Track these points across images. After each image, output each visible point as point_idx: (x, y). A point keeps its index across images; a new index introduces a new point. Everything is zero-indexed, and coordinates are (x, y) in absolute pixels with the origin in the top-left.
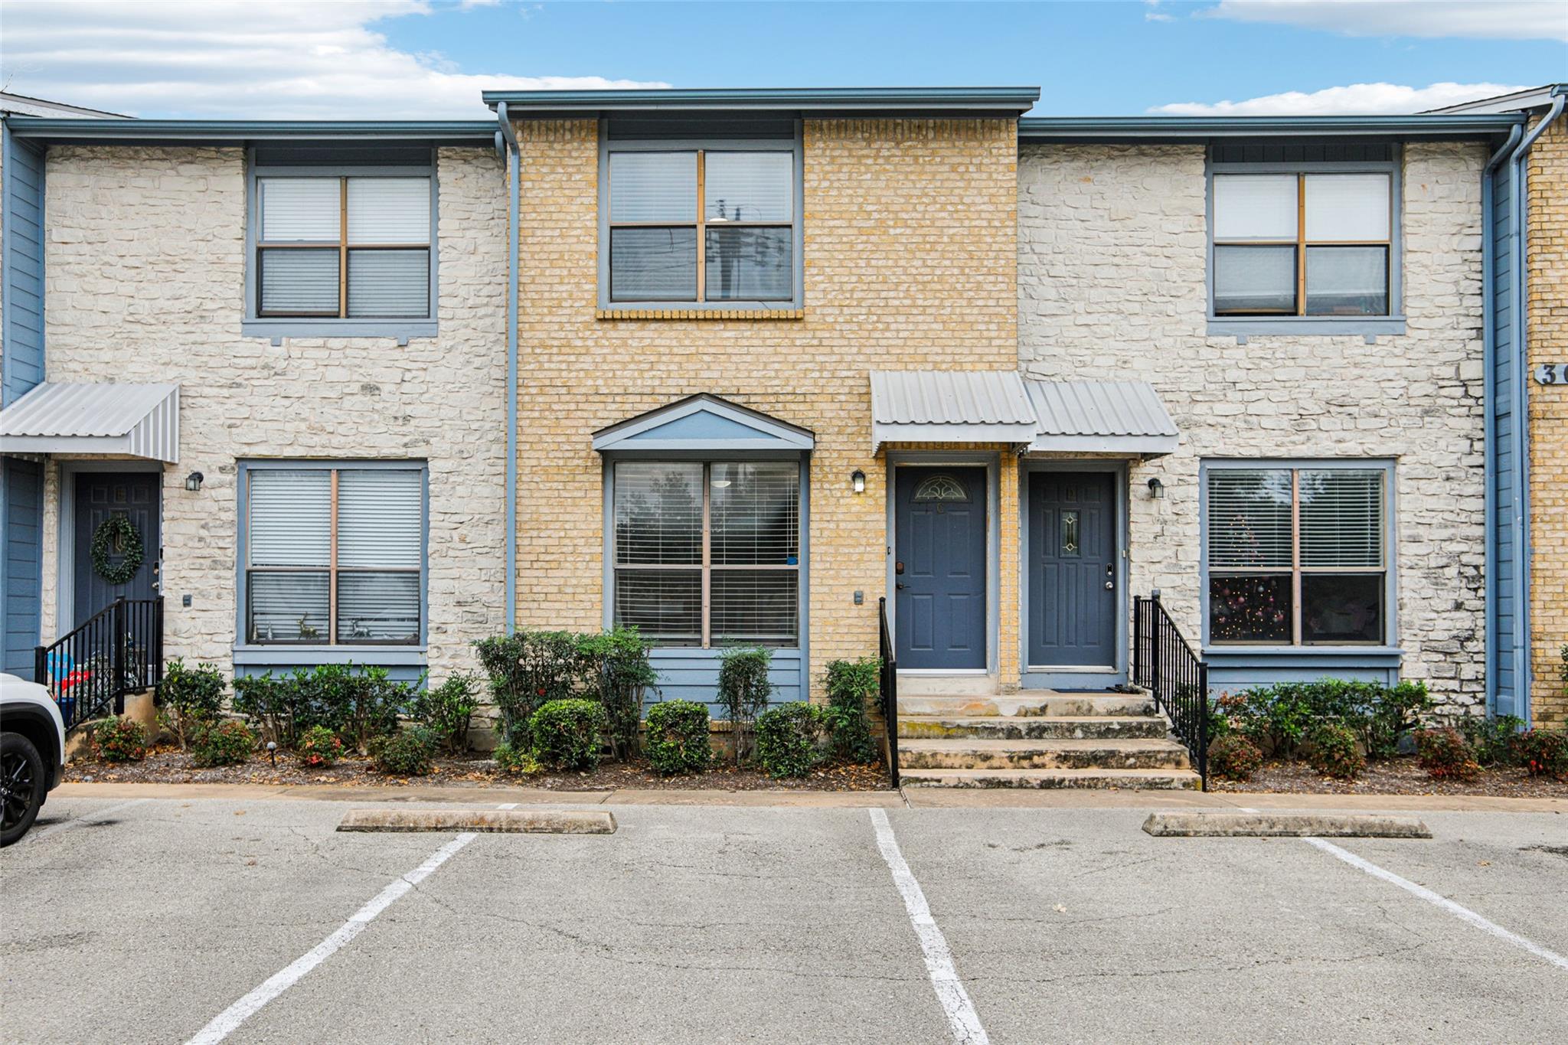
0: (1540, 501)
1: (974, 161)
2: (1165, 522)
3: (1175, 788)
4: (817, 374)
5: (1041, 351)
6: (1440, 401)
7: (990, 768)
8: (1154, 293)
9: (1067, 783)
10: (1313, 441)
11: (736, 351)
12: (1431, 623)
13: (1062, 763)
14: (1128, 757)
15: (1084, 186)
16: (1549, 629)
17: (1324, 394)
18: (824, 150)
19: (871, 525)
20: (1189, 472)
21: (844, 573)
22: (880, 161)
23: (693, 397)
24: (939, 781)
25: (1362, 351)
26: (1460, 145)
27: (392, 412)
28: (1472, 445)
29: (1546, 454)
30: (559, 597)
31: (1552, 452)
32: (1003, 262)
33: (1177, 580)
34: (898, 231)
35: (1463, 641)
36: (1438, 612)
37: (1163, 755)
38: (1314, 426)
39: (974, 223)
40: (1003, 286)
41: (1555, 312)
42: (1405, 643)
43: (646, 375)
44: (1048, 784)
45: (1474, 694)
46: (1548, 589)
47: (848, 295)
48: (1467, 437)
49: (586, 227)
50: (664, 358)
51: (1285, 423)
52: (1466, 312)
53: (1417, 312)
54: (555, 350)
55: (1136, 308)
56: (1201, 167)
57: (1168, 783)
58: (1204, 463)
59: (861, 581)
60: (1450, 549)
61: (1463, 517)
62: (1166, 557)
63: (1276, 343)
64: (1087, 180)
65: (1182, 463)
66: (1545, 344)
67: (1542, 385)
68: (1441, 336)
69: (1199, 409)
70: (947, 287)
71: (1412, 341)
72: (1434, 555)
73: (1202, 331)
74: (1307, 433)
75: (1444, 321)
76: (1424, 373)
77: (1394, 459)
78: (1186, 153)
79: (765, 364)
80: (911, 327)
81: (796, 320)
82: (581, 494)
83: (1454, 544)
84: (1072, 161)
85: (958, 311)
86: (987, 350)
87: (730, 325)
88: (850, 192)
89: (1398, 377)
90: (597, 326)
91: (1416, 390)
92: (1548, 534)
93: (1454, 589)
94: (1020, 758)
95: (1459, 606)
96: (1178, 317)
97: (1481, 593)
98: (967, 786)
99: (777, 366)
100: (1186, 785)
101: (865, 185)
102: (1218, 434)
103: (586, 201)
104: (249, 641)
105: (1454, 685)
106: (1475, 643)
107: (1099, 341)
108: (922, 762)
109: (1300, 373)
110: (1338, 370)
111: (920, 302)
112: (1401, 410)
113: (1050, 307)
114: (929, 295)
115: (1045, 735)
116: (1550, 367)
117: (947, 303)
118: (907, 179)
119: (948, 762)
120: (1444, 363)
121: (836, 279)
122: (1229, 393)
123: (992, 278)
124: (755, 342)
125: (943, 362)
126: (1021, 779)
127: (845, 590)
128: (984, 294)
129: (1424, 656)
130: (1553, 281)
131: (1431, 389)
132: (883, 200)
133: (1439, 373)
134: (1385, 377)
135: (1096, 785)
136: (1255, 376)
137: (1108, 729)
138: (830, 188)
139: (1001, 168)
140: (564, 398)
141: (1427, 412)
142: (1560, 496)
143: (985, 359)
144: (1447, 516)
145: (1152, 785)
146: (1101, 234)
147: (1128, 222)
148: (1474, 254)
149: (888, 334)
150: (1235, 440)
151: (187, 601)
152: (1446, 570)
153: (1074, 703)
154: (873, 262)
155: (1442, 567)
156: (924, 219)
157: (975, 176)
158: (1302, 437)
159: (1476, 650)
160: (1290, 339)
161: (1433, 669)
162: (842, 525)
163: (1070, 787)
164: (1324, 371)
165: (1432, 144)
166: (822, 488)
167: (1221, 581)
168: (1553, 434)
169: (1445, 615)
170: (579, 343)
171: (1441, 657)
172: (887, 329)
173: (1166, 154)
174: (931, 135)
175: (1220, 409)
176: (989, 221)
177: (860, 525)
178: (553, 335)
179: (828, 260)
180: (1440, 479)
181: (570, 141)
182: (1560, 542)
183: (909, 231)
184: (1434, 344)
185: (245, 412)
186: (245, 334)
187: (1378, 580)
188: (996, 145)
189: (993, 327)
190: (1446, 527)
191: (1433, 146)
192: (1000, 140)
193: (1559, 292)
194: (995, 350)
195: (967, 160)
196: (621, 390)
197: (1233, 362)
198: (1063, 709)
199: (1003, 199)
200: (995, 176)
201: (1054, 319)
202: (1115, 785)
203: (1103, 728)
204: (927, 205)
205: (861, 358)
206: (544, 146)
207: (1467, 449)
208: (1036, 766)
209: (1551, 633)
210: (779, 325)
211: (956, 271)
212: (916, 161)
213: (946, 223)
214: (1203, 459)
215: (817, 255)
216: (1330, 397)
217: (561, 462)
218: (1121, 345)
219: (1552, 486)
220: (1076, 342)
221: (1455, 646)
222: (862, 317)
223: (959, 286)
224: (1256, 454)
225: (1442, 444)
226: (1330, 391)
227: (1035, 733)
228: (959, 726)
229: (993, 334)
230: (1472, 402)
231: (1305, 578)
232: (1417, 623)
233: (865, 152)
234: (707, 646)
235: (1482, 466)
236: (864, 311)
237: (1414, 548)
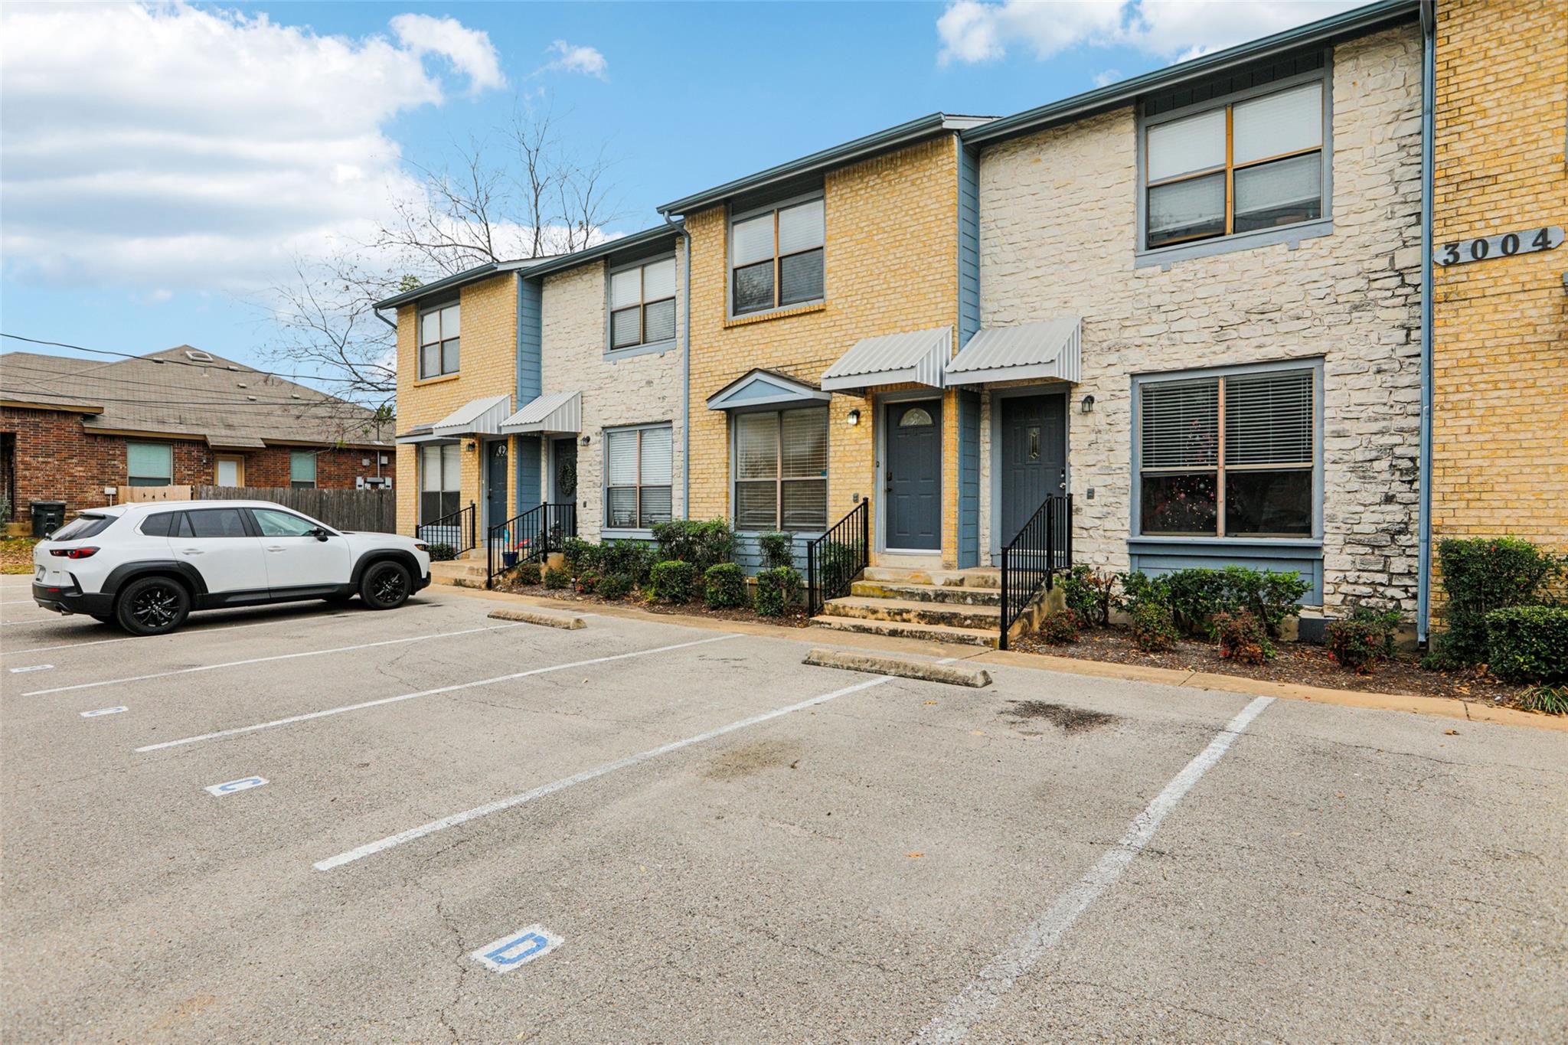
0: (1440, 388)
1: (927, 174)
2: (1100, 431)
3: (978, 645)
4: (833, 346)
5: (1003, 303)
6: (1371, 295)
7: (876, 619)
8: (1089, 242)
9: (905, 633)
10: (1233, 349)
11: (790, 336)
12: (1356, 517)
13: (922, 619)
14: (966, 618)
15: (1035, 167)
16: (1447, 522)
17: (1243, 303)
18: (837, 191)
19: (863, 447)
20: (1120, 388)
21: (848, 481)
22: (869, 190)
23: (751, 372)
24: (830, 624)
25: (1284, 258)
26: (1397, 31)
27: (658, 395)
28: (1408, 335)
29: (1447, 339)
30: (708, 500)
31: (1457, 335)
32: (945, 244)
33: (1109, 480)
34: (880, 237)
35: (1394, 535)
36: (1365, 506)
37: (991, 619)
38: (1235, 334)
39: (926, 220)
40: (945, 263)
41: (1462, 187)
42: (1326, 536)
43: (747, 359)
44: (912, 635)
45: (1406, 589)
46: (1448, 480)
47: (850, 288)
48: (1403, 327)
49: (719, 273)
50: (755, 347)
51: (1206, 335)
52: (1403, 200)
53: (1344, 210)
54: (706, 350)
55: (1074, 256)
56: (1130, 126)
57: (973, 640)
58: (1135, 379)
59: (858, 486)
60: (1381, 442)
61: (1397, 410)
62: (1099, 461)
63: (1199, 265)
64: (1039, 160)
65: (1113, 381)
66: (1449, 222)
67: (1445, 267)
68: (1373, 229)
69: (1127, 333)
70: (909, 270)
71: (1340, 240)
72: (1361, 448)
73: (1131, 266)
74: (1227, 342)
75: (1375, 213)
76: (1351, 269)
77: (1321, 357)
78: (1116, 118)
79: (805, 342)
80: (887, 303)
81: (822, 311)
82: (717, 437)
83: (1387, 437)
84: (1026, 149)
85: (916, 286)
86: (935, 312)
87: (788, 320)
88: (851, 216)
89: (1324, 278)
90: (724, 333)
91: (1344, 287)
92: (1449, 423)
93: (1384, 483)
94: (895, 614)
95: (1389, 499)
96: (1109, 257)
97: (1416, 485)
98: (846, 630)
99: (811, 343)
100: (986, 643)
101: (860, 209)
102: (1143, 353)
103: (718, 256)
104: (608, 526)
105: (1382, 578)
106: (1409, 536)
107: (1046, 289)
108: (837, 611)
109: (1220, 289)
110: (1259, 280)
111: (892, 285)
112: (1327, 309)
113: (1008, 268)
114: (898, 278)
115: (946, 600)
116: (1452, 247)
117: (909, 282)
118: (884, 199)
119: (852, 613)
120: (1377, 256)
121: (844, 278)
122: (1155, 317)
123: (938, 258)
124: (800, 329)
125: (907, 326)
126: (877, 628)
127: (848, 492)
128: (933, 271)
129: (1348, 549)
130: (1460, 153)
131: (1361, 283)
132: (871, 217)
133: (1371, 266)
134: (1309, 280)
135: (924, 636)
136: (1177, 298)
137: (990, 598)
138: (841, 216)
139: (944, 174)
140: (710, 379)
141: (1356, 308)
142: (1466, 381)
143: (934, 319)
144: (1377, 409)
145: (962, 640)
146: (1047, 202)
147: (1068, 187)
148: (1415, 137)
149: (873, 311)
150: (1160, 356)
151: (585, 505)
152: (1375, 464)
153: (983, 578)
154: (865, 262)
155: (1371, 461)
156: (895, 224)
157: (927, 185)
158: (1223, 346)
159: (1409, 543)
160: (1211, 259)
161: (1358, 561)
162: (847, 448)
163: (907, 637)
164: (1245, 283)
165: (1363, 39)
166: (836, 423)
167: (1152, 480)
168: (1457, 316)
169: (1373, 508)
170: (716, 344)
171: (1368, 550)
172: (873, 308)
173: (1101, 122)
174: (899, 163)
175: (1146, 330)
176: (936, 215)
177: (857, 447)
178: (705, 341)
179: (839, 266)
180: (1370, 373)
181: (712, 222)
182: (1465, 430)
183: (886, 235)
184: (1365, 239)
185: (603, 402)
186: (604, 360)
187: (1306, 476)
188: (941, 158)
189: (939, 294)
190: (1376, 420)
191: (1364, 40)
192: (944, 153)
193: (1469, 164)
194: (940, 312)
195: (921, 174)
196: (735, 371)
197: (1157, 288)
198: (975, 582)
199: (946, 197)
200: (940, 181)
201: (1013, 276)
202: (937, 638)
203: (986, 598)
204: (897, 214)
205: (858, 330)
206: (700, 229)
207: (1403, 340)
208: (904, 621)
209: (1451, 526)
210: (813, 315)
211: (915, 258)
212: (890, 185)
213: (909, 224)
214: (1133, 375)
215: (833, 264)
216: (1251, 306)
217: (708, 418)
218: (1063, 289)
219: (1456, 372)
220: (1029, 292)
221: (1385, 539)
222: (858, 302)
223: (917, 268)
224: (1180, 366)
225: (1373, 337)
226: (1250, 300)
227: (940, 598)
228: (891, 590)
229: (939, 300)
230: (1410, 290)
231: (1230, 477)
232: (1341, 516)
233: (860, 186)
234: (779, 531)
235: (1419, 355)
236: (859, 297)
237: (1339, 443)
